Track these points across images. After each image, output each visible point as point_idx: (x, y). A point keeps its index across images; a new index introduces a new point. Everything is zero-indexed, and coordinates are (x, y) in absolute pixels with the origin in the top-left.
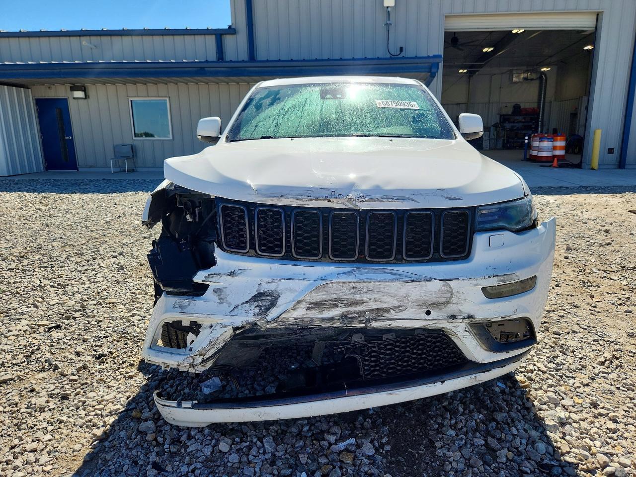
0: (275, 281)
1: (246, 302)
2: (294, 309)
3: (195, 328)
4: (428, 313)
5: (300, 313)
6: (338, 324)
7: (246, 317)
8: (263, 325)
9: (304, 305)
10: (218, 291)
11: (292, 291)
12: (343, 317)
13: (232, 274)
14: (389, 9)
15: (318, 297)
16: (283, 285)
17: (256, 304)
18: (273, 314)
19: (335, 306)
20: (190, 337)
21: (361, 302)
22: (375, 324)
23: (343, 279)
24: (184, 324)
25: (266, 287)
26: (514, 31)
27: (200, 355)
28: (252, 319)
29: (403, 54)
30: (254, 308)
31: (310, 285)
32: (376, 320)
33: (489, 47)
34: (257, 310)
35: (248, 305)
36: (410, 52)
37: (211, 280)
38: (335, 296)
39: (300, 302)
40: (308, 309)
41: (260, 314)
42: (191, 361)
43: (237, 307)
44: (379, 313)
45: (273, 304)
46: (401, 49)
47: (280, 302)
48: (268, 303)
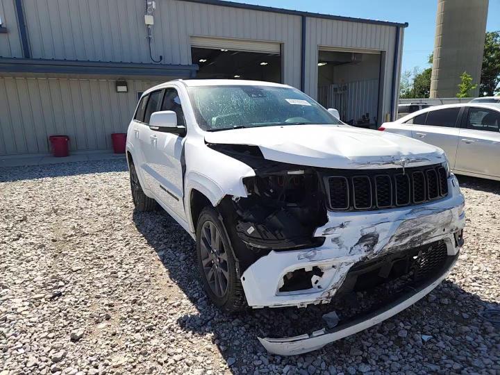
0: (373, 226)
1: (357, 244)
2: (389, 242)
3: (318, 271)
4: (444, 230)
5: (392, 244)
6: (408, 247)
7: (360, 254)
8: (371, 257)
9: (394, 239)
10: (335, 240)
11: (385, 230)
12: (412, 241)
13: (342, 226)
14: (150, 27)
15: (400, 231)
16: (379, 227)
17: (364, 244)
18: (377, 248)
19: (408, 235)
20: (314, 278)
21: (420, 230)
22: (424, 243)
23: (410, 217)
24: (306, 270)
25: (367, 232)
26: (222, 50)
27: (334, 288)
28: (364, 255)
29: (162, 62)
30: (363, 247)
31: (394, 224)
32: (425, 240)
33: (203, 59)
34: (366, 248)
35: (358, 246)
36: (167, 60)
37: (328, 233)
38: (408, 229)
39: (392, 237)
40: (396, 240)
41: (369, 250)
42: (327, 295)
43: (352, 248)
44: (427, 235)
45: (375, 242)
46: (161, 57)
47: (380, 239)
48: (372, 242)
